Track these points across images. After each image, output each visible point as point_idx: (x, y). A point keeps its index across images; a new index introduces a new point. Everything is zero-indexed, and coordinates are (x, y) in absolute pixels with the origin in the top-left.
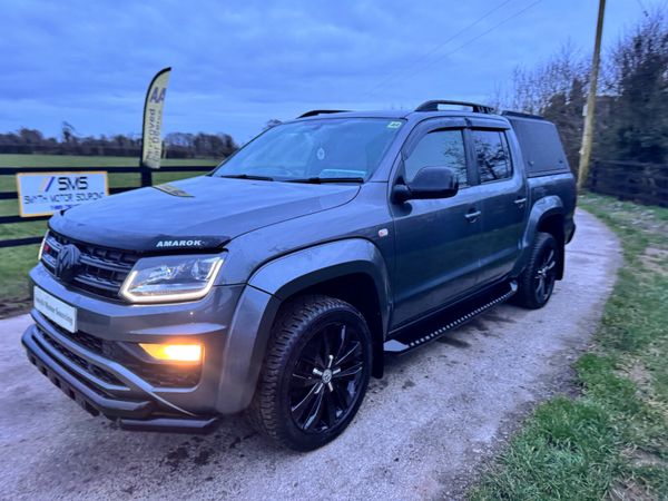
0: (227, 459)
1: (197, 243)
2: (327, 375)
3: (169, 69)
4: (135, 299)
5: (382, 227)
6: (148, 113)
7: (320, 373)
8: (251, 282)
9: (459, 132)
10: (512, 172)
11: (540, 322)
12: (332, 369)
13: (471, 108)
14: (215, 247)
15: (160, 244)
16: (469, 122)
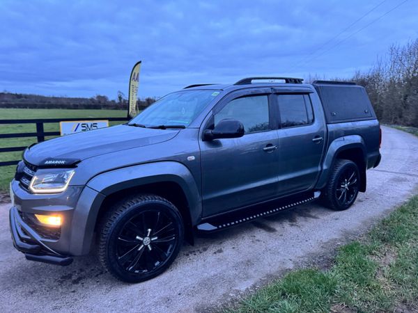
0: (89, 283)
1: (63, 162)
2: (147, 241)
3: (140, 62)
4: (35, 191)
5: (190, 155)
6: (131, 87)
7: (142, 239)
8: (89, 185)
9: (266, 97)
10: (313, 121)
11: (337, 219)
12: (151, 237)
13: (284, 81)
14: (72, 165)
15: (47, 162)
16: (275, 90)
